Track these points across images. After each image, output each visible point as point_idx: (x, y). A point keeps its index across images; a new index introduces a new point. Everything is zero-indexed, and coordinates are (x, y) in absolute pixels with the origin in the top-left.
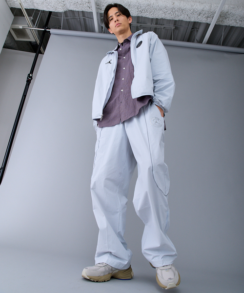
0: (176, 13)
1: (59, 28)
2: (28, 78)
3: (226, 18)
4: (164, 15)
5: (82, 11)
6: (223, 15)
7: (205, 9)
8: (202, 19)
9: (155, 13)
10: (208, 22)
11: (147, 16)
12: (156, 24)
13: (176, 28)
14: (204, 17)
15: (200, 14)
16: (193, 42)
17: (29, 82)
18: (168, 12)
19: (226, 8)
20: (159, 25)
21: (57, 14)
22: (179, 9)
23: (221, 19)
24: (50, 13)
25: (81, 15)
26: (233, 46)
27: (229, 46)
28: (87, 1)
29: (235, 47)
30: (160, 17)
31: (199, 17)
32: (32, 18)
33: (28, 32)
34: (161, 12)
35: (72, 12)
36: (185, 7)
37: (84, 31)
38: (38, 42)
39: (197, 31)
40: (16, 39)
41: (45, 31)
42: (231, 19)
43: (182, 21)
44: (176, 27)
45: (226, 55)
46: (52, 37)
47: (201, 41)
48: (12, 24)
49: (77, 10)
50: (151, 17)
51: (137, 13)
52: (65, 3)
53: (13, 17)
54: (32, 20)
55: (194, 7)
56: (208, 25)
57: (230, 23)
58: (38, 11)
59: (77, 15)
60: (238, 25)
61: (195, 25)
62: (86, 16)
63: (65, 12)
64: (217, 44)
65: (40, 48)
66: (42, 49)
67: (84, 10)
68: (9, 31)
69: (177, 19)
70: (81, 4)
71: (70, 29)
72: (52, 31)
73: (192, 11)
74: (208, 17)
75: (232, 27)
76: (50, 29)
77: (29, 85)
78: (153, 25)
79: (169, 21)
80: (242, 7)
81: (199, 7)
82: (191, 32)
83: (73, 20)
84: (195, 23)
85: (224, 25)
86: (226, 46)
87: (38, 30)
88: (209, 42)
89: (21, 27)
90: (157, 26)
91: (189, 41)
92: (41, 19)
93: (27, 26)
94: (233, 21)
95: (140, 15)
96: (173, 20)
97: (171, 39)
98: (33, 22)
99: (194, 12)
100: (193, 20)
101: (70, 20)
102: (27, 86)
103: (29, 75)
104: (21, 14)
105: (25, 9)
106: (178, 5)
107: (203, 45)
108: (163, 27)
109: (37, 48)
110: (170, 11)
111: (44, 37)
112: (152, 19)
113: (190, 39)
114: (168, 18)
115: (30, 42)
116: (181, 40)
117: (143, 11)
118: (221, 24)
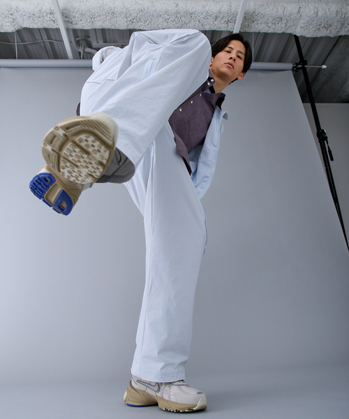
0: (183, 19)
1: (14, 58)
3: (253, 22)
5: (44, 28)
6: (248, 18)
7: (223, 10)
8: (221, 26)
9: (152, 23)
10: (229, 29)
14: (222, 22)
15: (216, 18)
18: (171, 19)
19: (251, 6)
22: (186, 12)
23: (247, 23)
25: (45, 36)
26: (271, 61)
27: (266, 62)
28: (48, 11)
29: (275, 62)
31: (215, 22)
34: (161, 20)
35: (30, 31)
36: (194, 10)
37: (53, 59)
42: (261, 21)
49: (36, 26)
51: (126, 24)
52: (14, 17)
55: (207, 8)
57: (260, 28)
59: (38, 36)
60: (271, 31)
63: (18, 32)
67: (46, 26)
70: (39, 17)
71: (30, 57)
73: (204, 14)
74: (228, 22)
75: (266, 34)
80: (273, 4)
81: (214, 8)
83: (33, 46)
85: (253, 30)
94: (264, 25)
99: (207, 16)
100: (208, 28)
101: (30, 47)
106: (184, 7)
110: (174, 17)
117: (135, 20)
118: (248, 30)
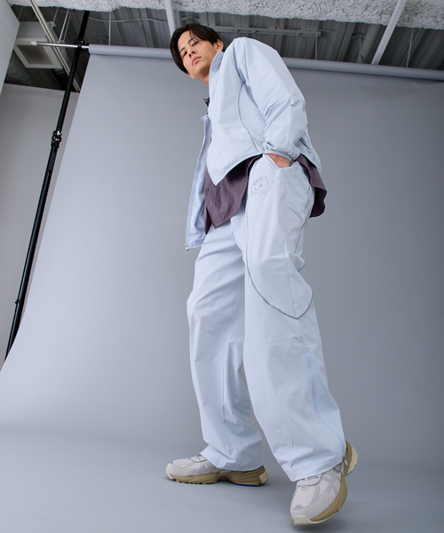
0: (323, 6)
1: (105, 43)
2: (53, 139)
3: (416, 14)
4: (299, 11)
5: (147, 9)
6: (411, 9)
8: (371, 18)
9: (282, 9)
10: (382, 22)
11: (267, 15)
12: (286, 28)
13: (323, 35)
14: (374, 13)
15: (367, 7)
16: (355, 61)
17: (55, 146)
18: (307, 6)
20: (292, 29)
21: (99, 15)
23: (407, 16)
24: (87, 13)
25: (144, 15)
26: (428, 67)
27: (421, 68)
29: (434, 69)
30: (291, 16)
31: (365, 13)
32: (53, 23)
33: (49, 51)
34: (293, 6)
35: (129, 10)
37: (151, 47)
38: (68, 70)
39: (363, 39)
40: (27, 65)
41: (79, 49)
42: (426, 14)
43: (333, 21)
44: (322, 33)
45: (415, 85)
46: (92, 60)
47: (368, 61)
48: (18, 37)
49: (137, 6)
50: (275, 15)
51: (248, 9)
53: (19, 23)
54: (54, 28)
56: (382, 28)
57: (424, 23)
58: (63, 10)
59: (136, 15)
60: (439, 27)
61: (358, 29)
62: (154, 16)
63: (115, 12)
64: (399, 64)
65: (73, 81)
66: (75, 83)
67: (149, 6)
68: (13, 51)
69: (323, 18)
71: (125, 44)
72: (92, 48)
74: (382, 13)
75: (429, 31)
76: (88, 45)
77: (56, 151)
78: (279, 30)
79: (309, 22)
82: (352, 42)
83: (129, 25)
84: (358, 25)
85: (412, 26)
86: (417, 67)
87: (66, 48)
88: (384, 62)
89: (34, 43)
90: (288, 31)
91: (346, 59)
92: (71, 26)
93: (45, 40)
94: (430, 19)
95: (254, 13)
96: (316, 21)
97: (313, 58)
98: (56, 31)
99: (356, 3)
100: (353, 19)
101: (124, 25)
102: (53, 154)
103: (55, 132)
104: (33, 18)
105: (40, 8)
107: (373, 68)
108: (297, 32)
109: (67, 81)
110: (311, 4)
111: (79, 61)
112: (278, 20)
113: (348, 57)
114: (307, 18)
115: (53, 70)
116: (331, 60)
117: (261, 5)
118: (407, 25)
